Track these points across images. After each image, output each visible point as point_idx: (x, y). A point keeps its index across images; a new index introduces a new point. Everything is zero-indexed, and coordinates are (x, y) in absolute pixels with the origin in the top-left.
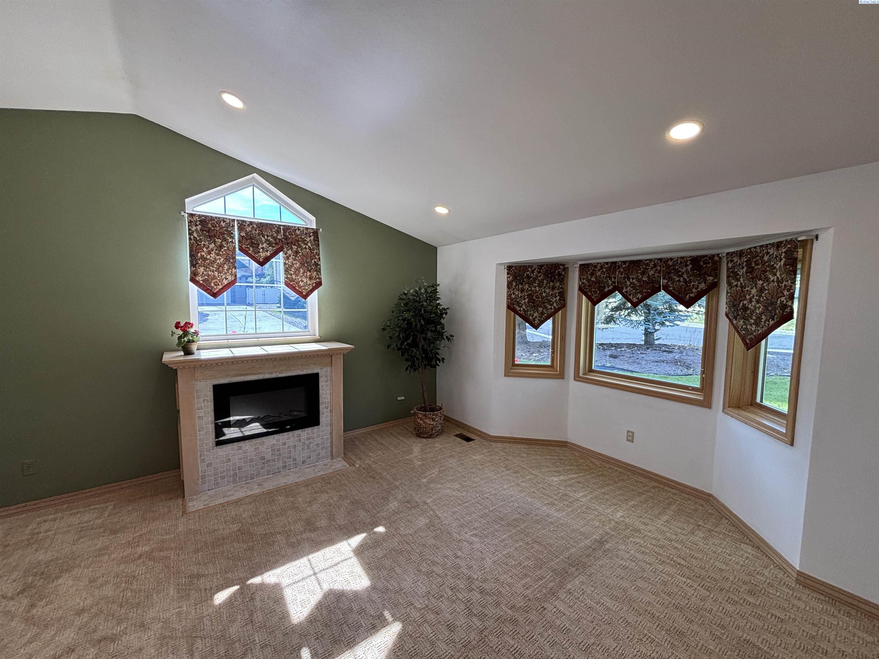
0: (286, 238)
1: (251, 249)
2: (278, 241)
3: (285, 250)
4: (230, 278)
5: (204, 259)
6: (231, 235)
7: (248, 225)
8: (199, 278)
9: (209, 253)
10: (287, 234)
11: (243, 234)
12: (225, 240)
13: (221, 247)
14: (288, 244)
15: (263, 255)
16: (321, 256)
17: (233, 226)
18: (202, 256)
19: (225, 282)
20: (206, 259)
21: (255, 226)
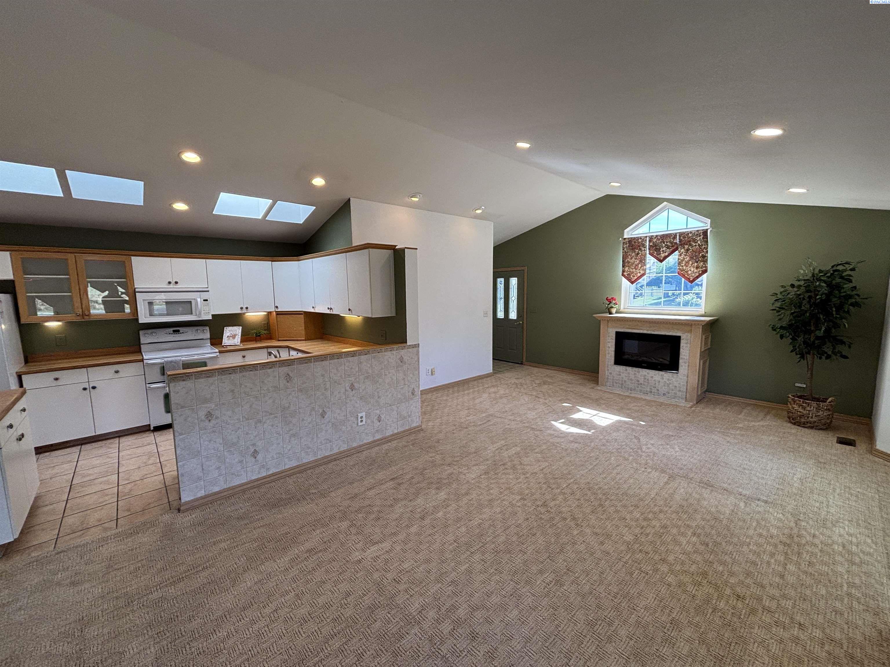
0: (680, 241)
1: (655, 252)
2: (674, 244)
3: (679, 249)
4: (642, 272)
5: (629, 262)
6: (644, 246)
7: (655, 238)
8: (625, 274)
9: (631, 258)
10: (682, 238)
11: (651, 244)
12: (640, 249)
13: (638, 254)
14: (681, 245)
15: (663, 255)
16: (709, 250)
17: (646, 240)
18: (628, 261)
19: (639, 275)
20: (630, 262)
21: (659, 237)
